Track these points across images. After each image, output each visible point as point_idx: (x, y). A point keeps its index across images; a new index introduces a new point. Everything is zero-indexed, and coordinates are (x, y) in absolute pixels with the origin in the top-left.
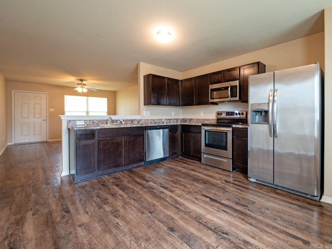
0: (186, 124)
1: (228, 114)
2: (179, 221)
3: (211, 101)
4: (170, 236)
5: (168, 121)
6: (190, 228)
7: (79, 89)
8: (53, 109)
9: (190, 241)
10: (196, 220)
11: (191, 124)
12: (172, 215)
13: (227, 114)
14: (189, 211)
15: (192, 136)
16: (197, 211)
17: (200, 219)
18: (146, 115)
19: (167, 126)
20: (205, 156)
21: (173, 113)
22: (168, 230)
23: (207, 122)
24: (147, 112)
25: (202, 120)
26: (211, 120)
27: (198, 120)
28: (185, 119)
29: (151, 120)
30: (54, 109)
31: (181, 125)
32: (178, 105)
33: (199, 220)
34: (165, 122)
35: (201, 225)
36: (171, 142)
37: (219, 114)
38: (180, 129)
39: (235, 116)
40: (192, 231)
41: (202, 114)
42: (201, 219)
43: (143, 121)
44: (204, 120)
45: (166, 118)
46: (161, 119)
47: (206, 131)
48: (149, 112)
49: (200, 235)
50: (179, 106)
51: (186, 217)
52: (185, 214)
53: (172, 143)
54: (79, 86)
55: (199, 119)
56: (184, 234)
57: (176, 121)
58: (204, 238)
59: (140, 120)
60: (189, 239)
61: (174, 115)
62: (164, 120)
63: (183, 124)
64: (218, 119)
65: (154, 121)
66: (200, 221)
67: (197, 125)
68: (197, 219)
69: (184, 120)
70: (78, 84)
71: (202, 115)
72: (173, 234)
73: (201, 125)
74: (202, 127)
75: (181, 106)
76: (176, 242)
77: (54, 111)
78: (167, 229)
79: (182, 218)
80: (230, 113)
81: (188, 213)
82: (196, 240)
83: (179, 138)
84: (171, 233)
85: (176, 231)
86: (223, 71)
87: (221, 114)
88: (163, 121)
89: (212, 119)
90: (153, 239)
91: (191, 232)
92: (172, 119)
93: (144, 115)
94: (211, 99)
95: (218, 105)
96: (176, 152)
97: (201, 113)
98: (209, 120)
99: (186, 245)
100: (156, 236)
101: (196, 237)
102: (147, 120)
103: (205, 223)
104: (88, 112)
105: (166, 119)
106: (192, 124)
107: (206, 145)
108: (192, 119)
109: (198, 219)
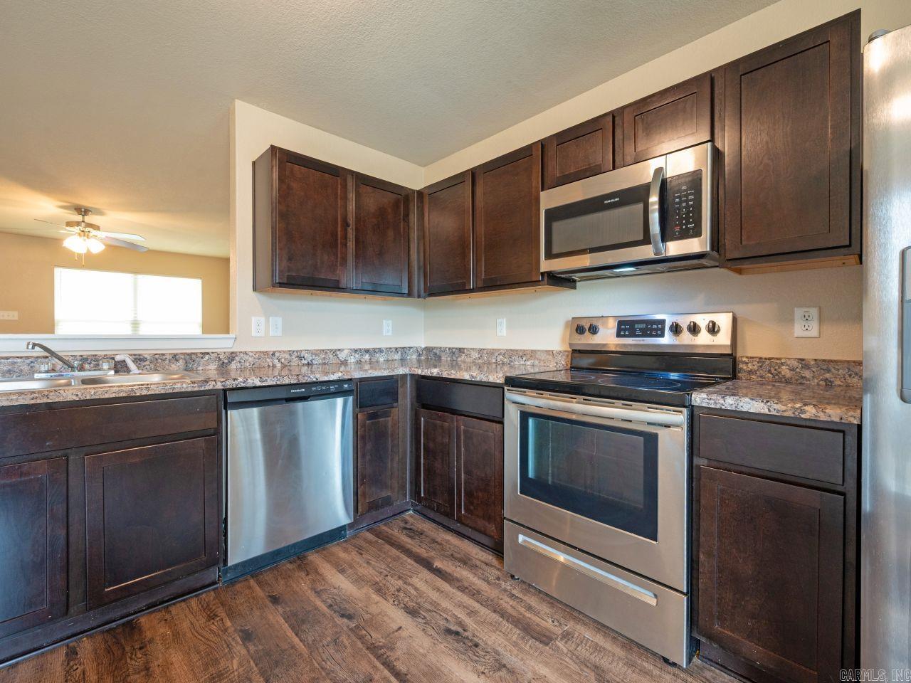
0: (435, 372)
1: (627, 327)
3: (546, 265)
5: (367, 357)
7: (75, 243)
8: (11, 313)
11: (452, 377)
13: (625, 330)
15: (458, 428)
18: (262, 334)
19: (346, 386)
20: (521, 538)
21: (387, 326)
23: (522, 362)
24: (267, 321)
25: (504, 354)
26: (543, 357)
27: (487, 357)
28: (433, 348)
29: (288, 356)
30: (16, 314)
31: (412, 375)
32: (406, 291)
34: (352, 360)
36: (364, 456)
37: (581, 327)
38: (406, 397)
39: (667, 339)
41: (503, 330)
43: (247, 357)
44: (511, 353)
45: (356, 347)
46: (335, 352)
47: (525, 416)
48: (279, 320)
50: (410, 294)
53: (368, 457)
54: (72, 229)
55: (491, 352)
57: (397, 356)
59: (232, 356)
61: (390, 334)
62: (346, 352)
63: (419, 372)
64: (576, 352)
65: (300, 358)
67: (485, 379)
69: (432, 355)
70: (69, 224)
71: (505, 335)
73: (501, 381)
74: (508, 395)
75: (419, 296)
77: (16, 318)
80: (636, 326)
83: (405, 434)
86: (614, 117)
87: (593, 330)
88: (342, 356)
89: (547, 352)
92: (380, 350)
93: (254, 333)
94: (550, 255)
95: (575, 288)
96: (389, 498)
97: (501, 323)
98: (532, 355)
102: (266, 353)
104: (135, 324)
105: (356, 351)
106: (458, 377)
107: (530, 487)
108: (461, 350)
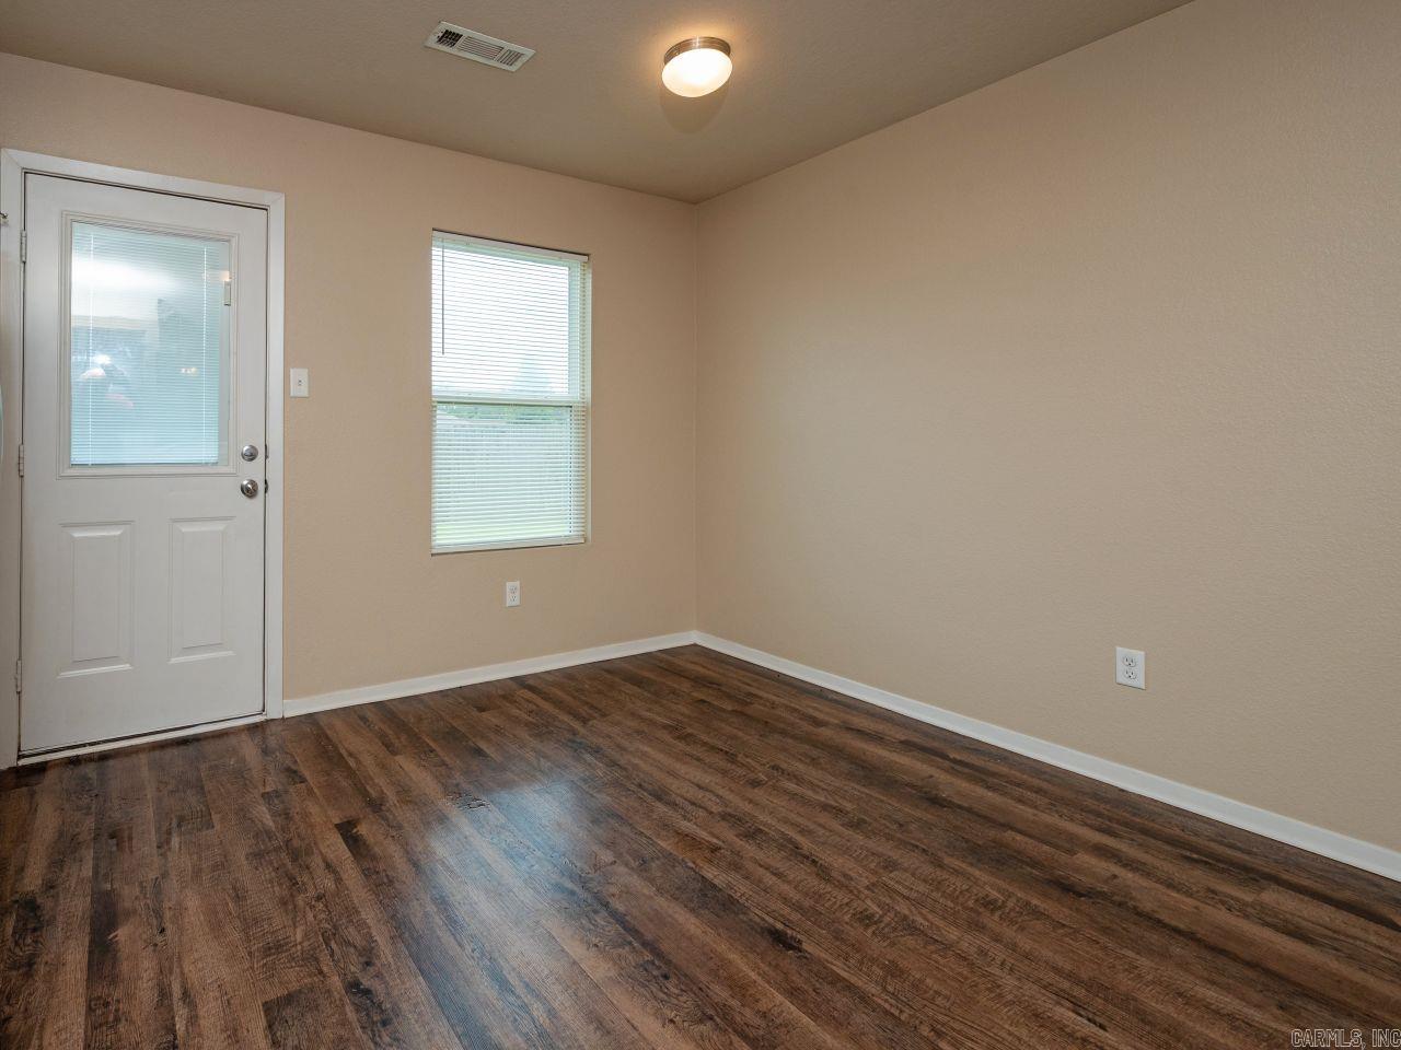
2: (753, 976)
4: (782, 916)
6: (699, 932)
9: (701, 890)
10: (668, 963)
12: (806, 1019)
14: (706, 1028)
16: (657, 1014)
17: (650, 967)
22: (800, 942)
33: (654, 964)
35: (649, 937)
40: (693, 920)
42: (644, 967)
49: (662, 902)
51: (720, 993)
52: (724, 1011)
56: (723, 913)
58: (648, 890)
60: (706, 895)
66: (648, 956)
68: (665, 969)
72: (771, 920)
76: (751, 893)
78: (805, 946)
79: (740, 988)
81: (711, 1012)
82: (677, 889)
84: (779, 926)
85: (759, 930)
90: (847, 920)
91: (697, 917)
99: (716, 882)
100: (836, 925)
101: (677, 899)
103: (630, 943)
109: (659, 968)
